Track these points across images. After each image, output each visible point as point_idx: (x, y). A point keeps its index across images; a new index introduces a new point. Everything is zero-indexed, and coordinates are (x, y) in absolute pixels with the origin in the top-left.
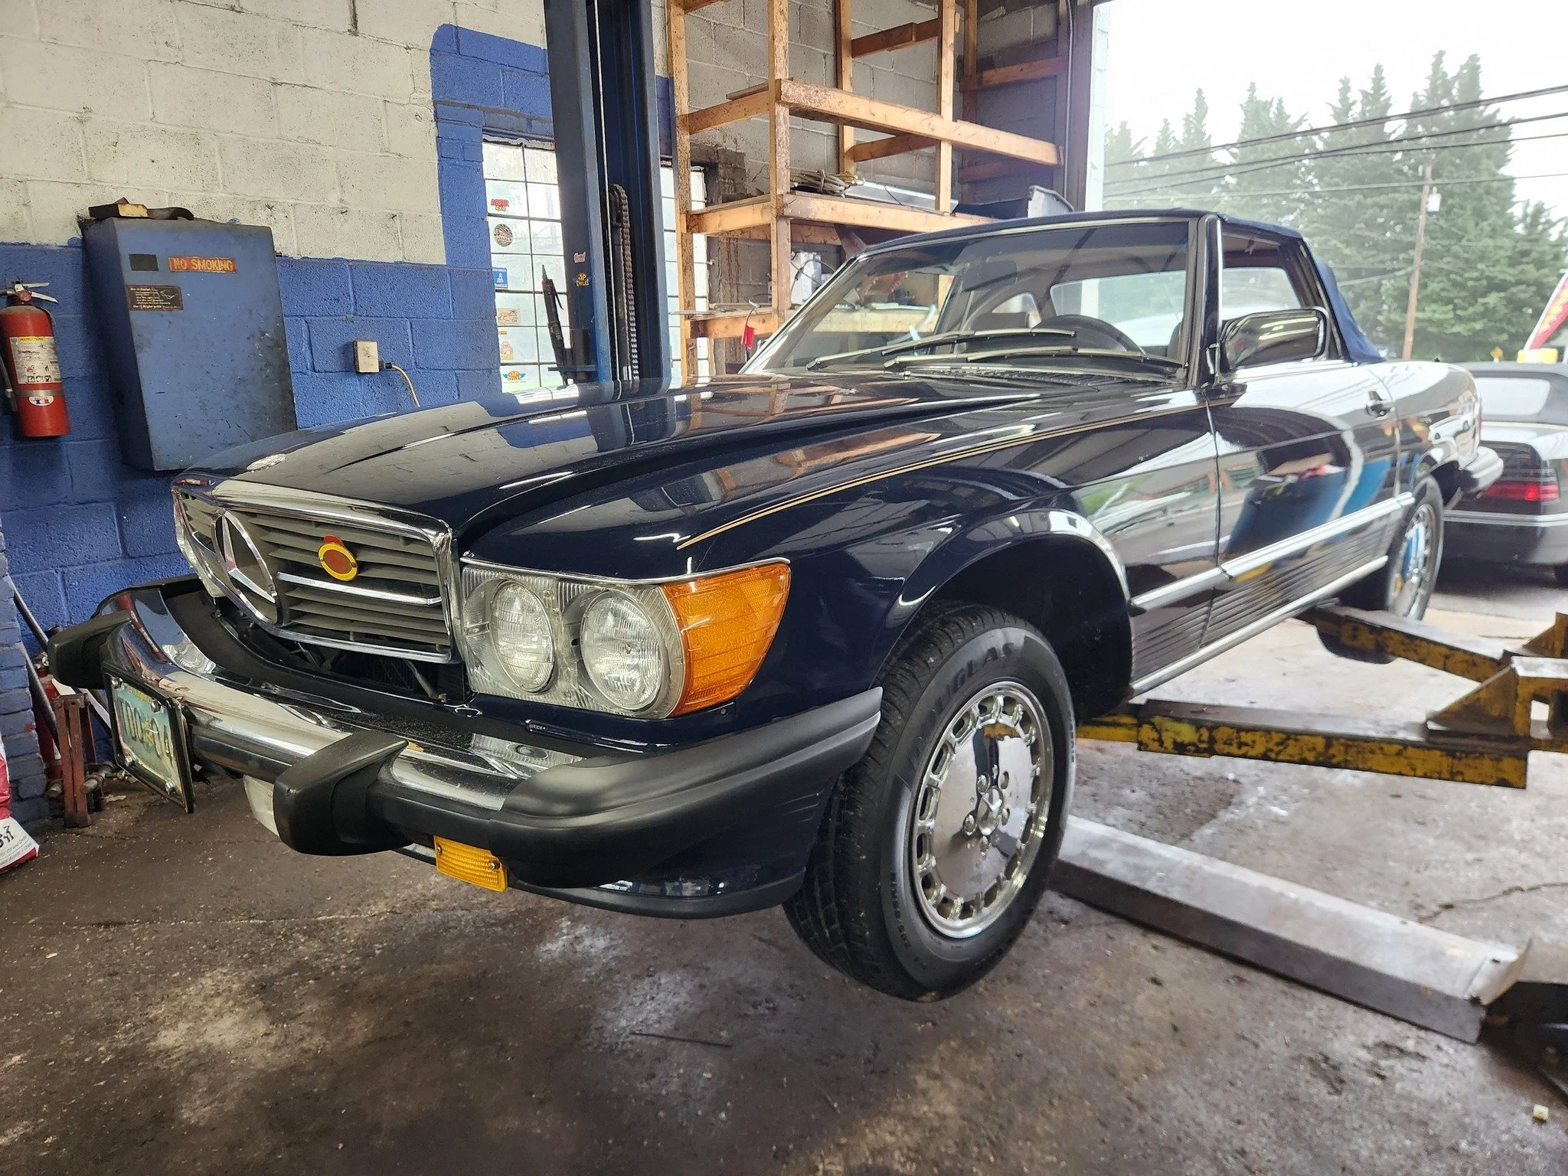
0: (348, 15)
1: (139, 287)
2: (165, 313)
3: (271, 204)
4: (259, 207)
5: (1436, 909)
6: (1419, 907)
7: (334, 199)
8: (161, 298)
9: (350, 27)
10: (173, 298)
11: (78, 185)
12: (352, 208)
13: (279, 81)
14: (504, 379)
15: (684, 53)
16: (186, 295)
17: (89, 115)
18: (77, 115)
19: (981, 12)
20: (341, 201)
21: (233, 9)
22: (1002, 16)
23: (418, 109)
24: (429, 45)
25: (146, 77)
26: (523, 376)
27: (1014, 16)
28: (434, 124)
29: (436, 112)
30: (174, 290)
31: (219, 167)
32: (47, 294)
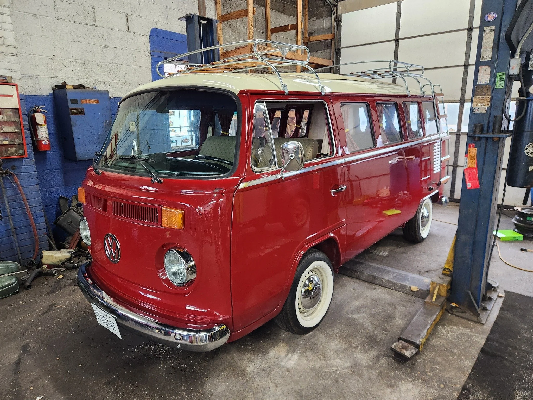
0: (126, 26)
1: (72, 108)
2: (80, 116)
3: (105, 82)
4: (102, 83)
5: (424, 272)
6: (420, 272)
7: (122, 81)
8: (79, 111)
9: (127, 30)
10: (82, 111)
11: (52, 78)
12: (127, 82)
13: (107, 46)
14: (170, 132)
15: (222, 34)
16: (85, 111)
17: (55, 57)
18: (52, 58)
19: (309, 18)
20: (125, 81)
21: (94, 25)
22: (316, 20)
23: (146, 53)
24: (149, 34)
25: (70, 45)
26: (176, 131)
27: (319, 20)
28: (150, 57)
29: (151, 54)
30: (82, 109)
31: (91, 71)
32: (43, 109)
